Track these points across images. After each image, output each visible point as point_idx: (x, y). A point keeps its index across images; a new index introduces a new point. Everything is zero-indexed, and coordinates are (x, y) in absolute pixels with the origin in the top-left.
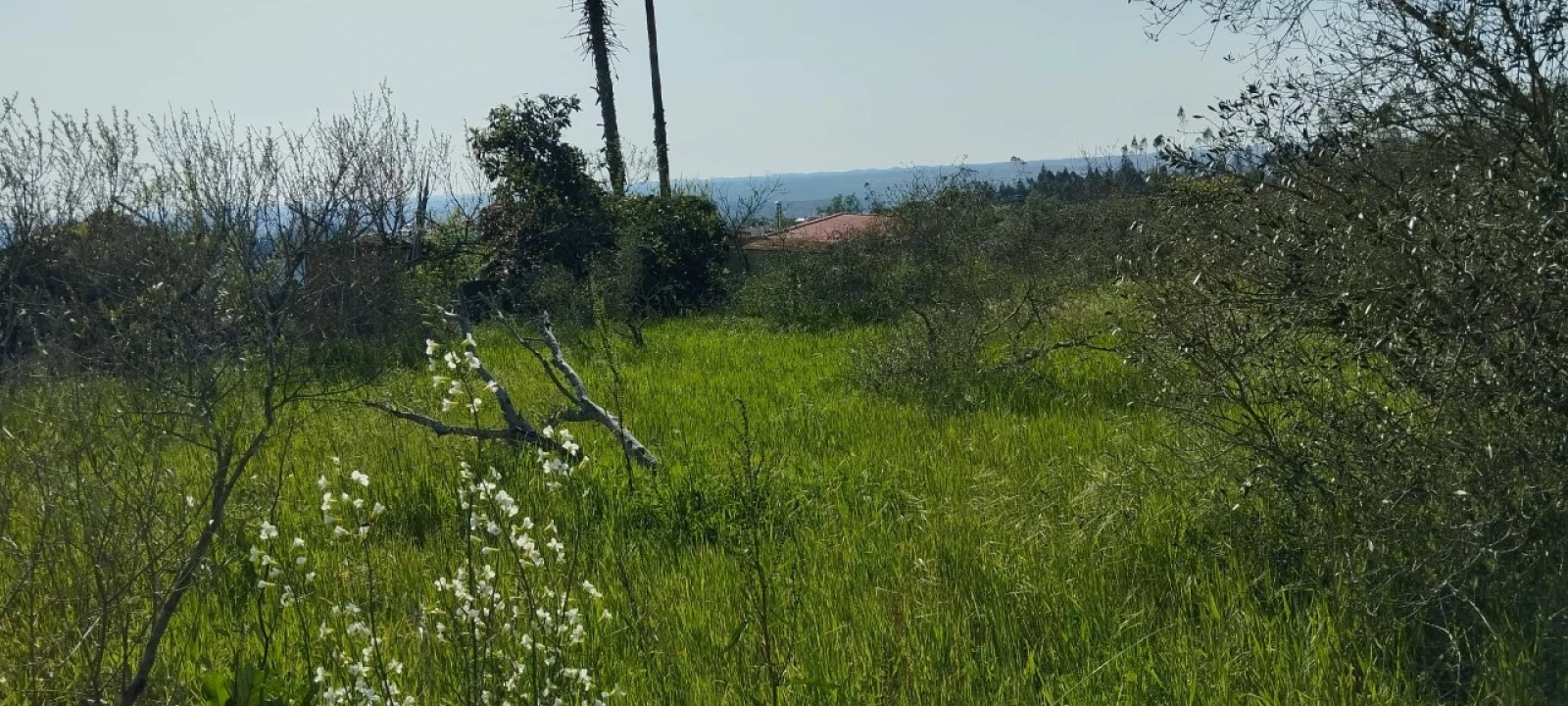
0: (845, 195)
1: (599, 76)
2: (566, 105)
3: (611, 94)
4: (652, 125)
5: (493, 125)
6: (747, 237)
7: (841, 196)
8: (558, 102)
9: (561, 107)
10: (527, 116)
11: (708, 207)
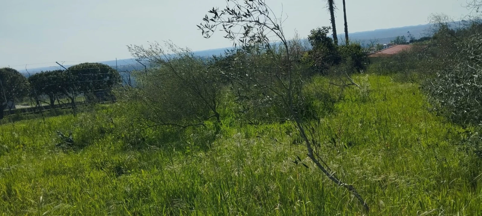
0: (400, 36)
1: (331, 17)
2: (328, 28)
3: (334, 21)
4: (344, 27)
5: (312, 34)
6: (369, 54)
7: (399, 37)
8: (326, 28)
9: (327, 29)
10: (319, 31)
11: (359, 47)
